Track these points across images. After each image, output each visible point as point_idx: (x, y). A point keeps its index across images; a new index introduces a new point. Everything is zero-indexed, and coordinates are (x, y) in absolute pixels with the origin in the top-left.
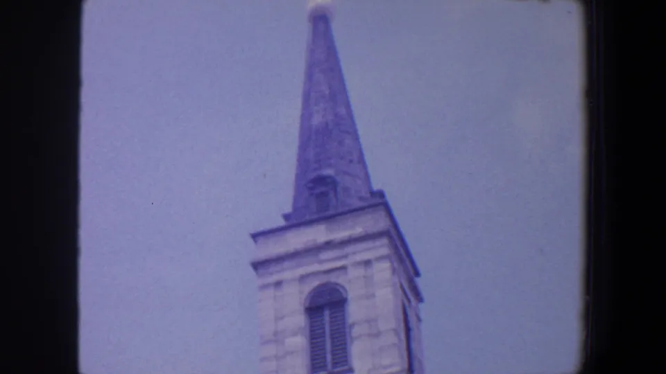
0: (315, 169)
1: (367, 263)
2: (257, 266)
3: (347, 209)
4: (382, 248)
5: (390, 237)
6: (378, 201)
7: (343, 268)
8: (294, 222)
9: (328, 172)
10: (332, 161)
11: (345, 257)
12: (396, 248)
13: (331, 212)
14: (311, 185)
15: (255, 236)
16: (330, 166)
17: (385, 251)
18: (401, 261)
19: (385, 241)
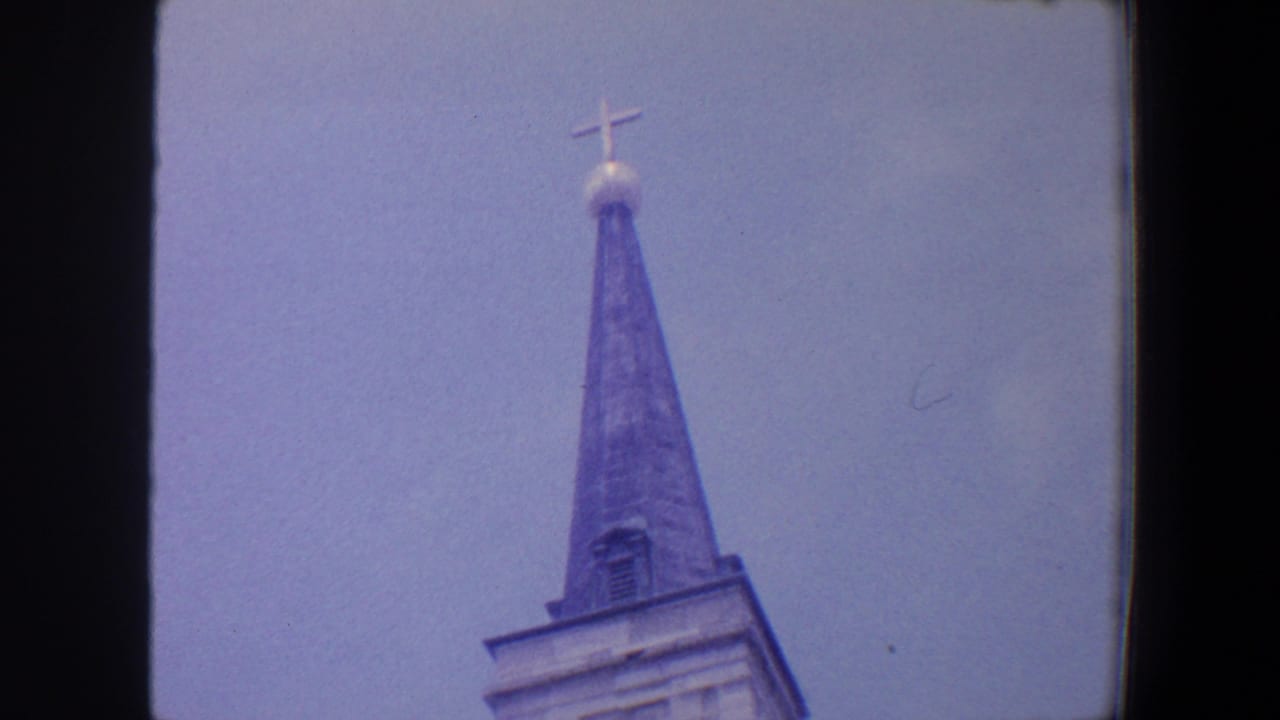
0: (609, 518)
1: (708, 693)
2: (499, 698)
3: (670, 591)
4: (737, 664)
5: (752, 644)
6: (731, 577)
7: (663, 703)
8: (567, 617)
9: (635, 522)
10: (641, 501)
11: (664, 682)
12: (763, 664)
13: (640, 598)
14: (601, 547)
15: (493, 645)
16: (639, 510)
17: (741, 670)
18: (772, 685)
19: (741, 651)
